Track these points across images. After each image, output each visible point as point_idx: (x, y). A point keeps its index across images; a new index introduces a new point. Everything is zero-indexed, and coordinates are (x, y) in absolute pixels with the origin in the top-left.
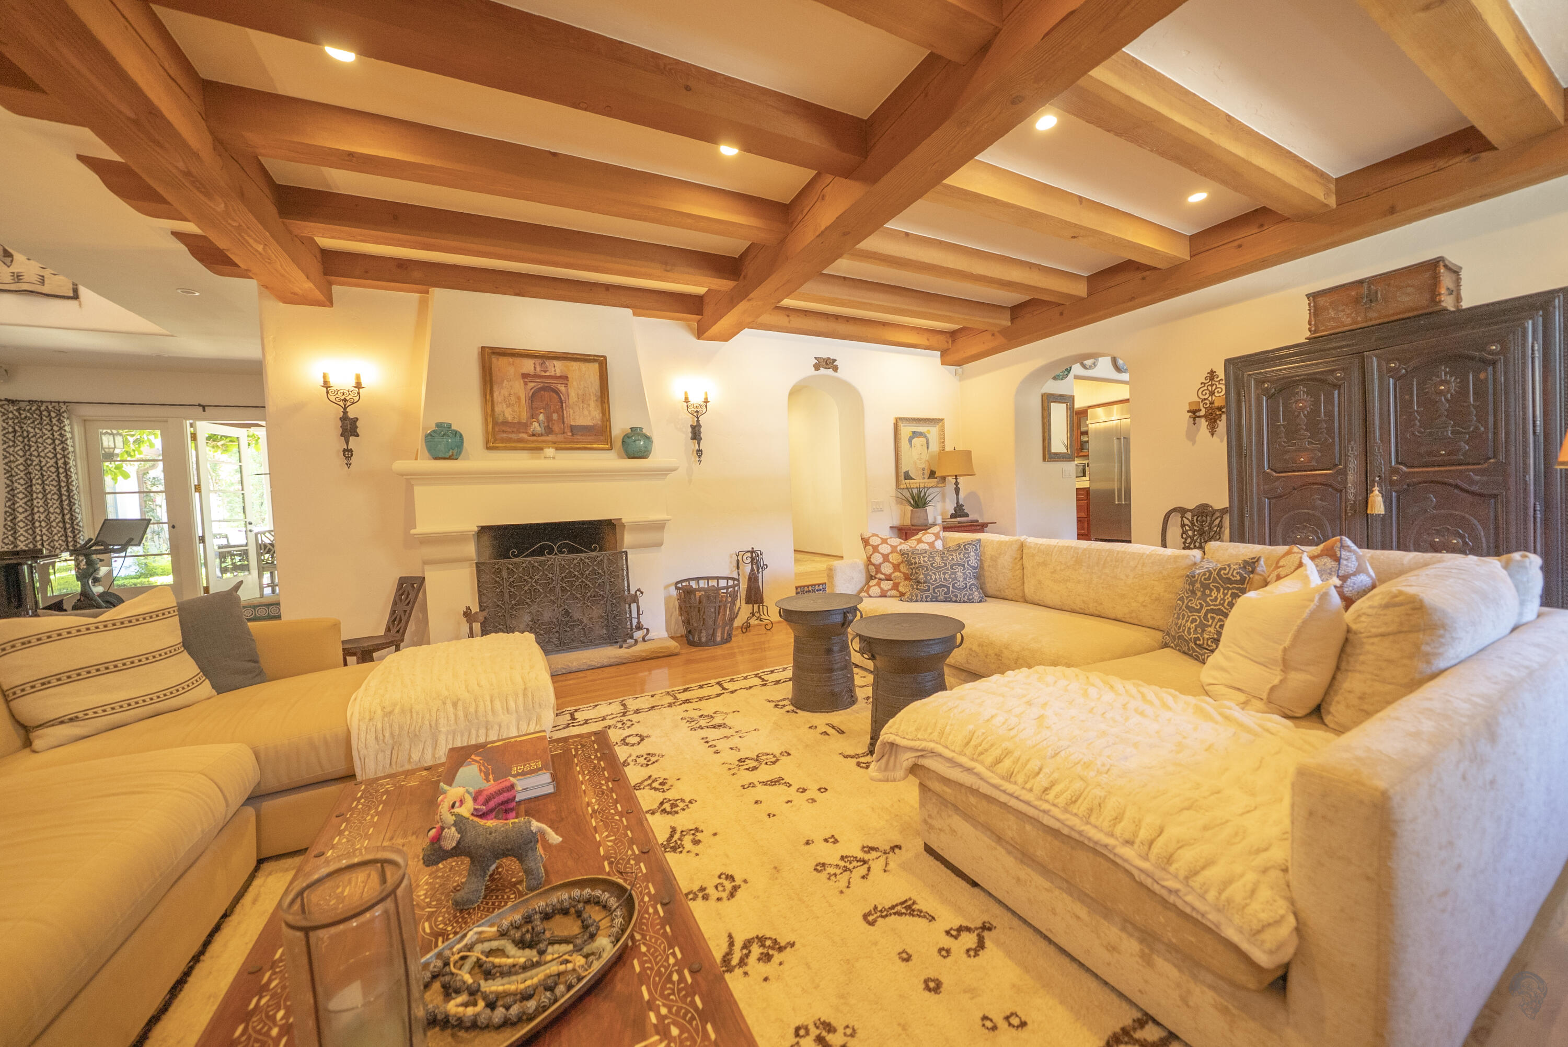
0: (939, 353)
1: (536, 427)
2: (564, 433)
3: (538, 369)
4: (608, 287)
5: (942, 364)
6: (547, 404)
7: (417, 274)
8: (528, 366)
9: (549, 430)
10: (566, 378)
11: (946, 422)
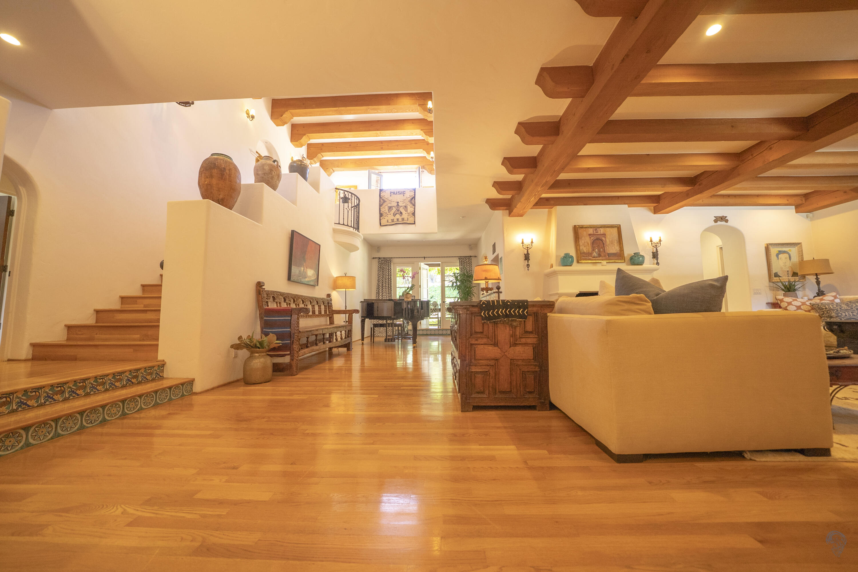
0: (794, 207)
1: (595, 254)
2: (605, 256)
3: (594, 232)
4: (618, 197)
5: (796, 213)
6: (598, 245)
7: (552, 202)
8: (591, 231)
9: (600, 255)
10: (605, 234)
11: (803, 244)
